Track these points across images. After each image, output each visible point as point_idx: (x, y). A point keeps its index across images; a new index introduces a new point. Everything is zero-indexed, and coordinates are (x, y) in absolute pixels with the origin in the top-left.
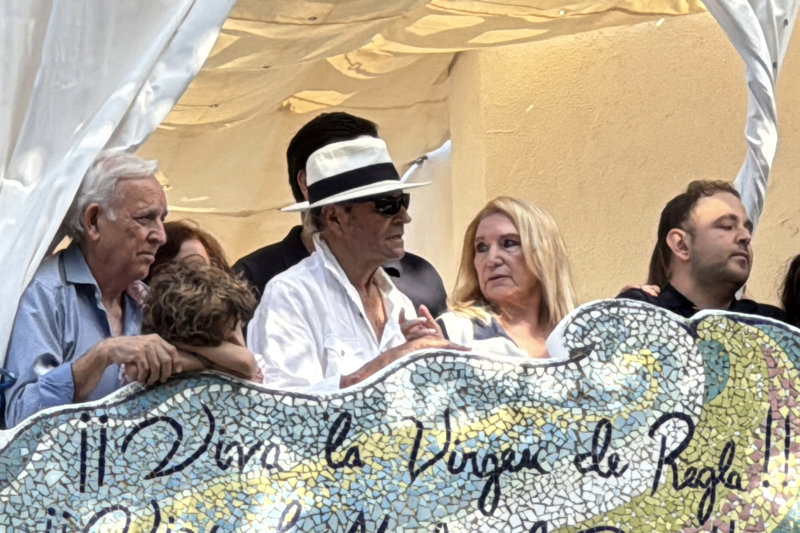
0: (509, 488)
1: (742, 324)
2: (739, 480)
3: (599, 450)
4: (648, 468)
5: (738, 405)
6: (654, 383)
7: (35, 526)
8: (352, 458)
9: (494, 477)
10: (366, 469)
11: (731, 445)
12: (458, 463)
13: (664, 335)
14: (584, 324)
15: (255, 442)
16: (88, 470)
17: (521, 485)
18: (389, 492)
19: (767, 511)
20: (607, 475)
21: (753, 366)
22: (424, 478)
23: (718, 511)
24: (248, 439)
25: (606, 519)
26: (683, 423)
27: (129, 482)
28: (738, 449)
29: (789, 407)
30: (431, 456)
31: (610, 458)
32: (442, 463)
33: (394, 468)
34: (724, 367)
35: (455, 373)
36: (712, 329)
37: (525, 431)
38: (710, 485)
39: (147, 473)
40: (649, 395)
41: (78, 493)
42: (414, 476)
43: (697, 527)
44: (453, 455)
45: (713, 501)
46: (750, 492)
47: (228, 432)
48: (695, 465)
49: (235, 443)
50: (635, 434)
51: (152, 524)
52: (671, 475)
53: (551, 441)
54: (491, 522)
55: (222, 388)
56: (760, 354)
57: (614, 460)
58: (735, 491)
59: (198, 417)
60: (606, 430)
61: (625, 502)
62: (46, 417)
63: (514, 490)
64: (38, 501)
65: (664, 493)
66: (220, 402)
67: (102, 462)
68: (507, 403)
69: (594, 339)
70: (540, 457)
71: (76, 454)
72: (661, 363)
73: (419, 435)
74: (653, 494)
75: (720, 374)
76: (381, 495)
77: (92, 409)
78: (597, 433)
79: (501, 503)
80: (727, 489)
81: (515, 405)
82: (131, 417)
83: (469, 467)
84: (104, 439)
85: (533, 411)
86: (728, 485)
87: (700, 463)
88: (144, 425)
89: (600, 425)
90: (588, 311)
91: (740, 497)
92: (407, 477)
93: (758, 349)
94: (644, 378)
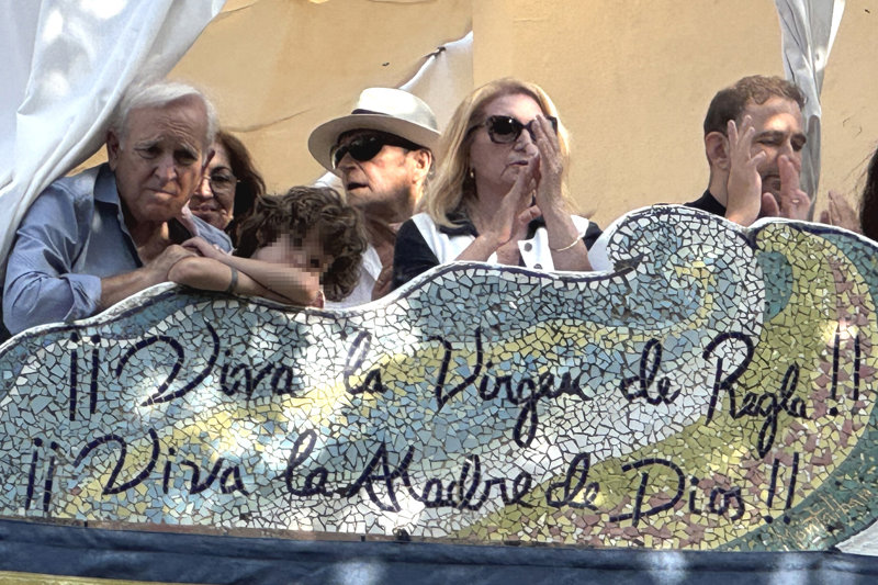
0: (547, 416)
1: (807, 234)
2: (803, 407)
3: (648, 374)
4: (702, 394)
5: (802, 323)
6: (709, 299)
7: (19, 458)
8: (373, 382)
9: (531, 404)
10: (388, 394)
11: (794, 369)
12: (490, 388)
13: (721, 246)
14: (630, 233)
15: (265, 365)
16: (79, 395)
17: (561, 413)
18: (413, 420)
19: (835, 443)
20: (656, 402)
21: (819, 281)
22: (453, 406)
23: (781, 442)
24: (256, 361)
25: (655, 451)
26: (741, 344)
27: (125, 409)
28: (803, 372)
29: (859, 326)
30: (460, 381)
31: (660, 382)
32: (474, 388)
33: (420, 394)
34: (786, 281)
35: (488, 288)
36: (773, 239)
37: (565, 352)
38: (772, 413)
39: (145, 399)
40: (703, 312)
41: (67, 421)
42: (441, 403)
43: (757, 460)
44: (486, 379)
45: (774, 431)
46: (816, 420)
47: (234, 352)
48: (754, 391)
49: (243, 366)
50: (687, 356)
51: (150, 456)
52: (729, 401)
53: (594, 364)
54: (527, 455)
55: (227, 306)
56: (827, 268)
57: (664, 385)
58: (799, 420)
59: (202, 336)
60: (655, 351)
61: (676, 432)
62: (31, 336)
63: (552, 419)
64: (23, 430)
65: (720, 422)
66: (225, 320)
67: (94, 387)
68: (545, 321)
69: (641, 250)
70: (582, 382)
71: (65, 377)
72: (716, 276)
73: (448, 357)
74: (708, 422)
75: (782, 289)
76: (406, 424)
77: (84, 328)
78: (645, 354)
79: (538, 433)
80: (791, 417)
81: (554, 323)
82: (126, 338)
83: (503, 393)
84: (96, 362)
85: (574, 330)
86: (793, 413)
87: (760, 388)
88: (140, 345)
89: (649, 345)
90: (635, 219)
91: (805, 426)
92: (434, 404)
93: (824, 261)
94: (698, 293)
